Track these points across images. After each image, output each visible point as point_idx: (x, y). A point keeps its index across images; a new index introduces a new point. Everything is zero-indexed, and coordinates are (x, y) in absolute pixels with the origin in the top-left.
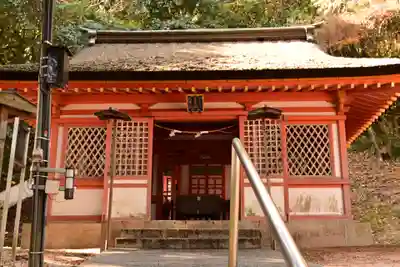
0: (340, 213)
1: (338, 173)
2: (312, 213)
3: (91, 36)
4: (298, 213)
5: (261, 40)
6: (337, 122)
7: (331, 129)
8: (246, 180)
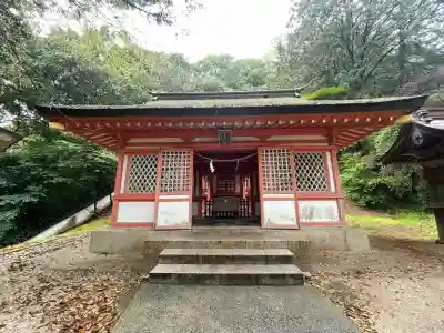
0: (336, 219)
1: (333, 189)
2: (315, 220)
3: (154, 95)
4: (304, 221)
5: (266, 97)
6: (331, 151)
7: (325, 156)
8: (264, 196)
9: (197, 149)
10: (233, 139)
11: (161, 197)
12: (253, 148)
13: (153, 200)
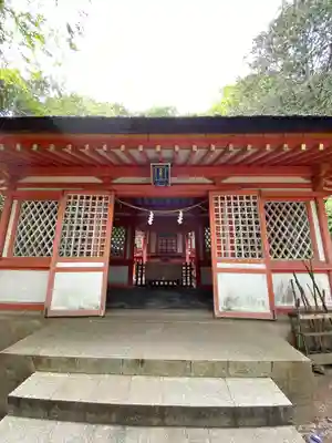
1: (322, 256)
6: (315, 199)
7: (309, 207)
8: (220, 265)
9: (119, 193)
10: (172, 180)
11: (60, 265)
12: (202, 194)
13: (48, 268)
